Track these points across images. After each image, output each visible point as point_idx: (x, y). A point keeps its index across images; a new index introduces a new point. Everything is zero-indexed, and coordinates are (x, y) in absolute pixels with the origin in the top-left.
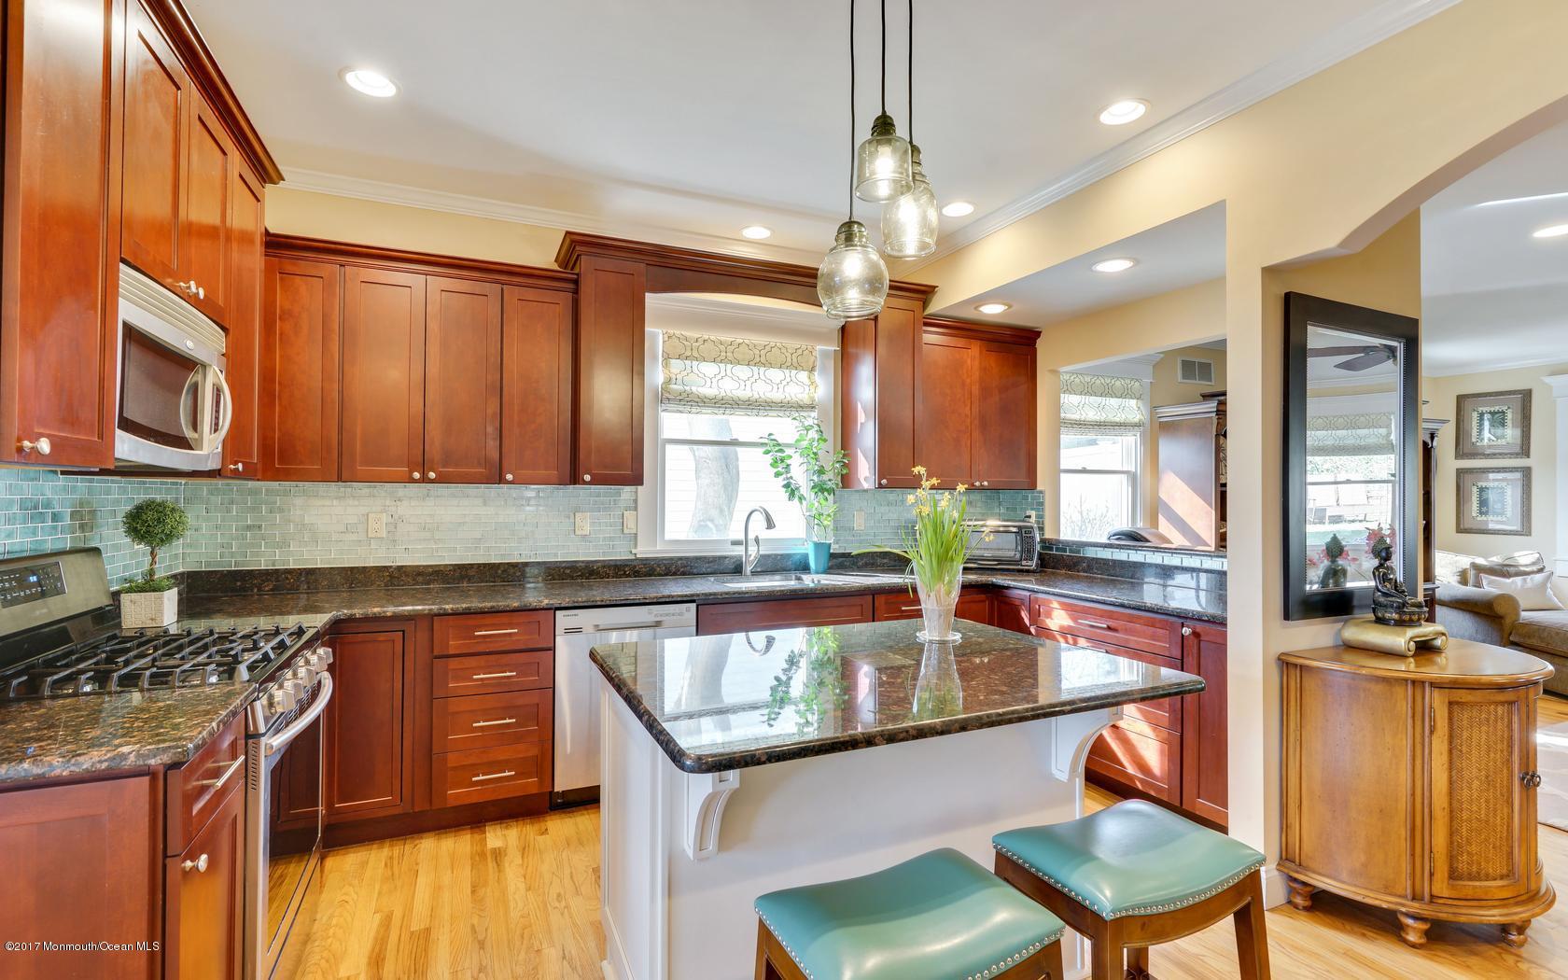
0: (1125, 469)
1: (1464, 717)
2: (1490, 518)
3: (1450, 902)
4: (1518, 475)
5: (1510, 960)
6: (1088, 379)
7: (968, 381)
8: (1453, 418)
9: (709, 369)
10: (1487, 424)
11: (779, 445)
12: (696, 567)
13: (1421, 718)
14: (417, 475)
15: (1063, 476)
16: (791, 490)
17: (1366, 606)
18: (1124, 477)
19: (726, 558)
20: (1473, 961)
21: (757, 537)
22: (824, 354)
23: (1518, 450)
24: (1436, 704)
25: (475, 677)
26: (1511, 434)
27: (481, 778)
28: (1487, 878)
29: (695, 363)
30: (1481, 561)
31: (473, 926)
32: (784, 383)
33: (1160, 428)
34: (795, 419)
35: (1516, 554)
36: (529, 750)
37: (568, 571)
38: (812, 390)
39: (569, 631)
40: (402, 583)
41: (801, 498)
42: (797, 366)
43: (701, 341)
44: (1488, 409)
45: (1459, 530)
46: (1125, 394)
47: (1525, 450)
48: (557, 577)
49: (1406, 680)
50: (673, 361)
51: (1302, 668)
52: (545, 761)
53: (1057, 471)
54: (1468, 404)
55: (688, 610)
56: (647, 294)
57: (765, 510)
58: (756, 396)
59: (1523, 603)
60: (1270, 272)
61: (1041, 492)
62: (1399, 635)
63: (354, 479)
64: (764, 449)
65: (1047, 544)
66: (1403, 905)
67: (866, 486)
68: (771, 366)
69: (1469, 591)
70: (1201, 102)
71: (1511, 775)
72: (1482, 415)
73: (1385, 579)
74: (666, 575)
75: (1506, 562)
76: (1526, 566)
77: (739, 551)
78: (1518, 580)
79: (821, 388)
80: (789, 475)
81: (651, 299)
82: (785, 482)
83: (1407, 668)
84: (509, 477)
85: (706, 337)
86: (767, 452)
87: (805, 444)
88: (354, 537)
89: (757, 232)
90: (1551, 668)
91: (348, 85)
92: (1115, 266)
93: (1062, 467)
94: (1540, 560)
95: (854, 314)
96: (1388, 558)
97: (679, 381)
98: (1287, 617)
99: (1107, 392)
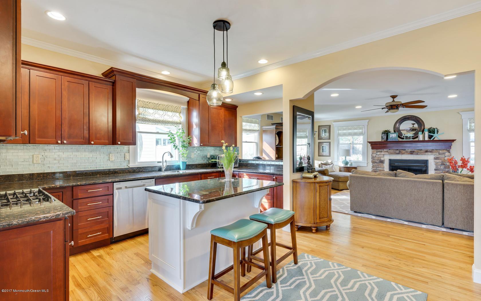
0: (255, 141)
1: (321, 188)
2: (324, 153)
3: (319, 223)
4: (328, 144)
5: (328, 232)
6: (247, 118)
7: (221, 118)
8: (318, 131)
9: (151, 111)
10: (323, 132)
11: (173, 134)
12: (148, 170)
13: (315, 189)
14: (59, 142)
15: (243, 143)
16: (176, 147)
17: (306, 170)
18: (255, 144)
19: (156, 166)
20: (322, 233)
21: (166, 160)
22: (183, 108)
23: (328, 138)
24: (317, 186)
25: (88, 205)
26: (327, 134)
27: (90, 236)
28: (325, 218)
29: (147, 109)
30: (322, 162)
31: (105, 272)
32: (173, 116)
33: (262, 132)
34: (175, 127)
35: (328, 161)
36: (105, 225)
37: (108, 172)
38: (181, 118)
39: (118, 189)
40: (48, 178)
41: (179, 149)
42: (176, 112)
43: (148, 103)
44: (323, 129)
45: (319, 156)
46: (255, 123)
47: (330, 139)
48: (104, 174)
49: (313, 182)
50: (140, 108)
51: (296, 182)
52: (110, 228)
53: (242, 142)
54: (320, 127)
55: (153, 181)
56: (136, 88)
57: (170, 152)
58: (165, 120)
59: (329, 171)
60: (291, 101)
61: (238, 147)
62: (311, 174)
63: (34, 143)
64: (168, 135)
65: (240, 160)
66: (313, 225)
67: (196, 145)
68: (169, 111)
69: (320, 169)
70: (278, 62)
71: (328, 198)
72: (322, 130)
73: (309, 164)
74: (139, 172)
75: (327, 162)
76: (330, 163)
77: (161, 164)
78: (328, 166)
79: (182, 118)
80: (175, 143)
81: (138, 90)
82: (174, 145)
83: (313, 180)
84: (92, 142)
85: (150, 102)
86: (169, 136)
87: (178, 134)
88: (28, 163)
89: (166, 72)
90: (333, 179)
91: (49, 16)
92: (258, 94)
93: (243, 141)
94: (332, 161)
95: (215, 105)
96: (309, 160)
97: (143, 114)
98: (294, 172)
99: (251, 122)
